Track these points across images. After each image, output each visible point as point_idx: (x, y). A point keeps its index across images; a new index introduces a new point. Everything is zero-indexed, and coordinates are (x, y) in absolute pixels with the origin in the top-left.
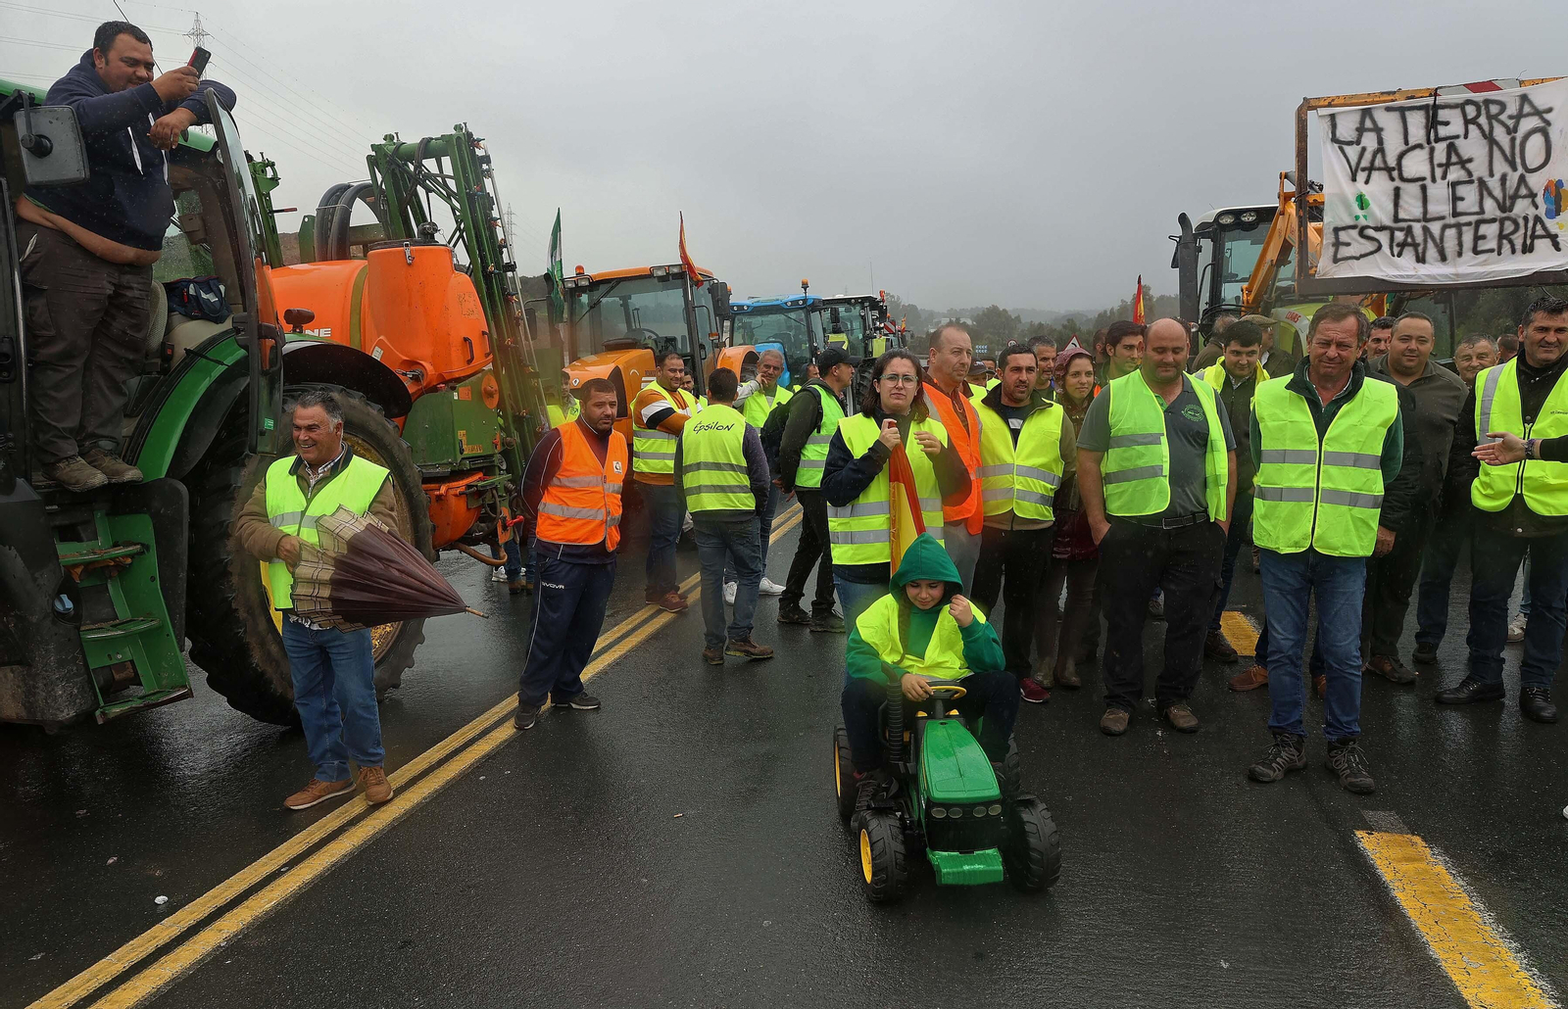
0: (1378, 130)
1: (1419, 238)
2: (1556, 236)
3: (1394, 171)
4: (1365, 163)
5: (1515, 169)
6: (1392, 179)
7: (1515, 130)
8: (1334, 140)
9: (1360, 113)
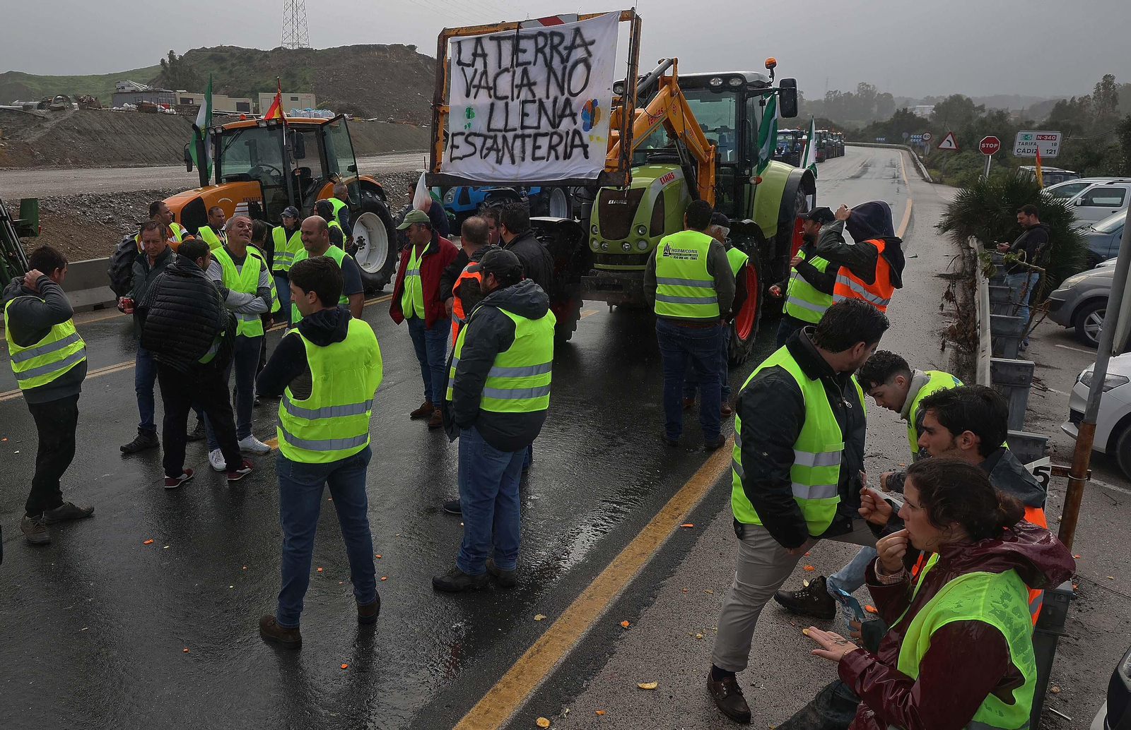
0: (484, 56)
1: (500, 146)
2: (587, 146)
3: (492, 89)
4: (476, 82)
5: (563, 94)
6: (490, 97)
7: (567, 60)
8: (459, 63)
9: (474, 41)
